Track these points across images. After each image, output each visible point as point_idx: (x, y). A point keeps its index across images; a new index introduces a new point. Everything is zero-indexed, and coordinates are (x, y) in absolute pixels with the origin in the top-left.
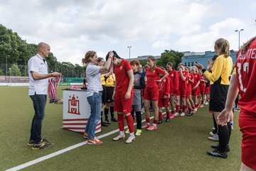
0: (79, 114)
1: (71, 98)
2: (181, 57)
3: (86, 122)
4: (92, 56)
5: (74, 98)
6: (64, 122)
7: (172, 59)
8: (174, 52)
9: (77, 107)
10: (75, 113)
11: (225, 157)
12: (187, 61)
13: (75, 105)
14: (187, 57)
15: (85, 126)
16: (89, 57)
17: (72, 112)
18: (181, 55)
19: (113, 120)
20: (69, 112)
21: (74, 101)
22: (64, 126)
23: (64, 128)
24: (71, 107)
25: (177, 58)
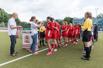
0: (29, 43)
1: (26, 36)
2: (72, 20)
4: (34, 19)
5: (27, 36)
6: (23, 46)
8: (69, 18)
9: (28, 40)
10: (28, 42)
11: (88, 60)
12: (75, 22)
13: (27, 39)
14: (75, 20)
16: (33, 19)
17: (26, 42)
18: (72, 19)
19: (43, 45)
20: (25, 42)
21: (27, 37)
22: (23, 48)
23: (23, 49)
24: (26, 40)
25: (71, 20)
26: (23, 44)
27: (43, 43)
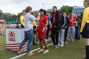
0: (15, 41)
1: (10, 33)
2: (72, 9)
3: (19, 45)
6: (7, 46)
7: (67, 10)
9: (13, 37)
10: (13, 40)
12: (75, 11)
14: (75, 9)
15: (18, 48)
17: (11, 40)
20: (9, 40)
21: (12, 34)
23: (7, 49)
24: (10, 37)
27: (33, 42)
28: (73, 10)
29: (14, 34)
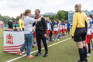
0: (12, 43)
1: (8, 35)
5: (9, 35)
6: (4, 48)
9: (11, 40)
10: (11, 43)
13: (10, 39)
17: (9, 43)
20: (7, 43)
21: (10, 37)
22: (5, 50)
23: (4, 52)
24: (8, 40)
25: (66, 14)
26: (4, 46)
28: (69, 14)
29: (12, 37)
